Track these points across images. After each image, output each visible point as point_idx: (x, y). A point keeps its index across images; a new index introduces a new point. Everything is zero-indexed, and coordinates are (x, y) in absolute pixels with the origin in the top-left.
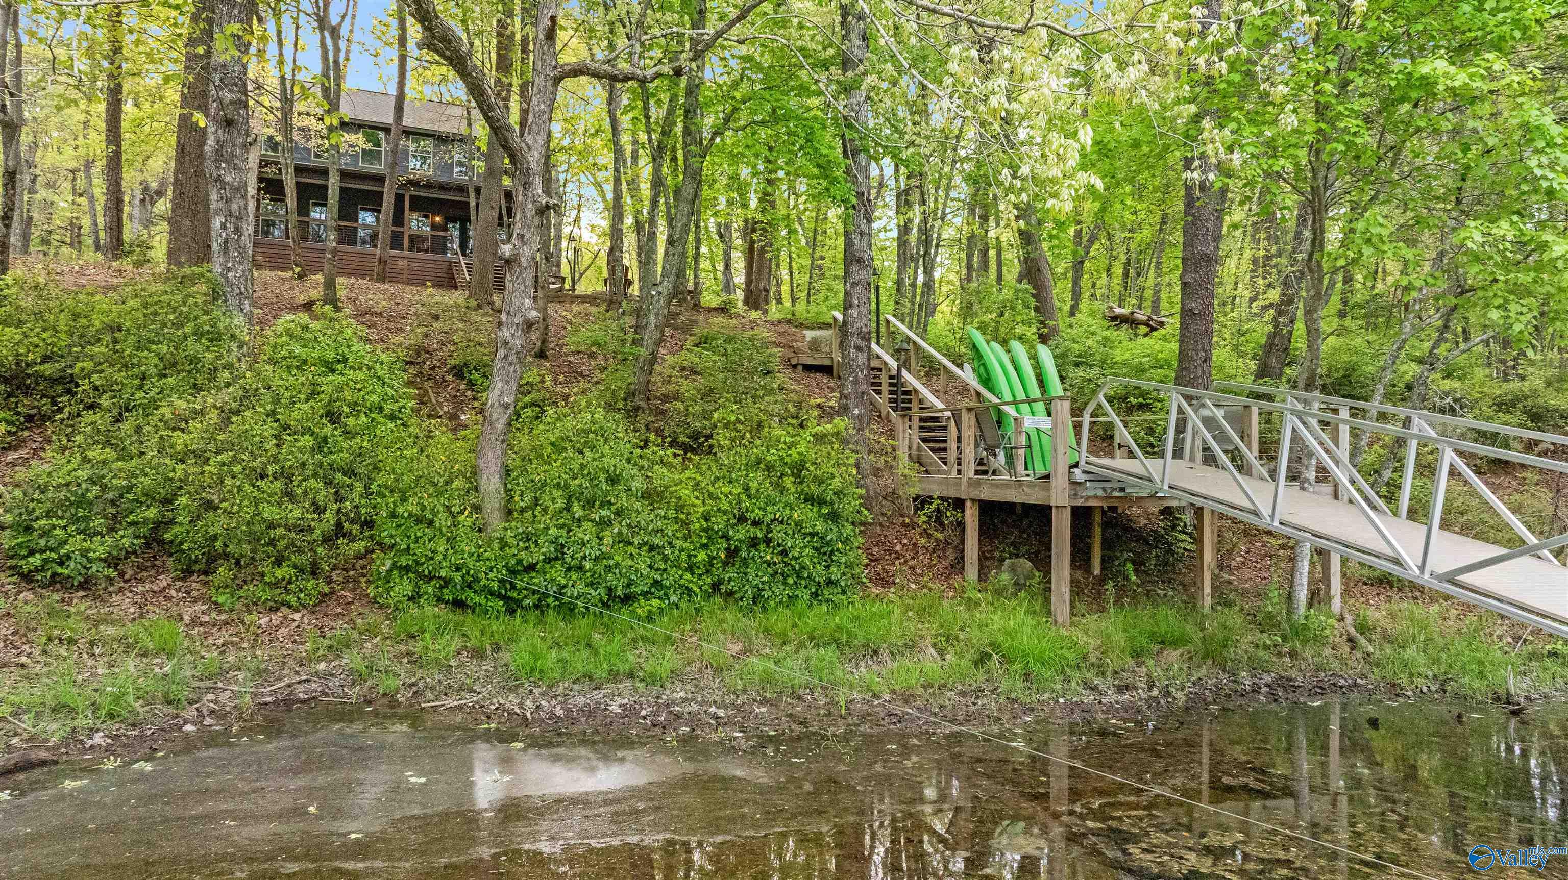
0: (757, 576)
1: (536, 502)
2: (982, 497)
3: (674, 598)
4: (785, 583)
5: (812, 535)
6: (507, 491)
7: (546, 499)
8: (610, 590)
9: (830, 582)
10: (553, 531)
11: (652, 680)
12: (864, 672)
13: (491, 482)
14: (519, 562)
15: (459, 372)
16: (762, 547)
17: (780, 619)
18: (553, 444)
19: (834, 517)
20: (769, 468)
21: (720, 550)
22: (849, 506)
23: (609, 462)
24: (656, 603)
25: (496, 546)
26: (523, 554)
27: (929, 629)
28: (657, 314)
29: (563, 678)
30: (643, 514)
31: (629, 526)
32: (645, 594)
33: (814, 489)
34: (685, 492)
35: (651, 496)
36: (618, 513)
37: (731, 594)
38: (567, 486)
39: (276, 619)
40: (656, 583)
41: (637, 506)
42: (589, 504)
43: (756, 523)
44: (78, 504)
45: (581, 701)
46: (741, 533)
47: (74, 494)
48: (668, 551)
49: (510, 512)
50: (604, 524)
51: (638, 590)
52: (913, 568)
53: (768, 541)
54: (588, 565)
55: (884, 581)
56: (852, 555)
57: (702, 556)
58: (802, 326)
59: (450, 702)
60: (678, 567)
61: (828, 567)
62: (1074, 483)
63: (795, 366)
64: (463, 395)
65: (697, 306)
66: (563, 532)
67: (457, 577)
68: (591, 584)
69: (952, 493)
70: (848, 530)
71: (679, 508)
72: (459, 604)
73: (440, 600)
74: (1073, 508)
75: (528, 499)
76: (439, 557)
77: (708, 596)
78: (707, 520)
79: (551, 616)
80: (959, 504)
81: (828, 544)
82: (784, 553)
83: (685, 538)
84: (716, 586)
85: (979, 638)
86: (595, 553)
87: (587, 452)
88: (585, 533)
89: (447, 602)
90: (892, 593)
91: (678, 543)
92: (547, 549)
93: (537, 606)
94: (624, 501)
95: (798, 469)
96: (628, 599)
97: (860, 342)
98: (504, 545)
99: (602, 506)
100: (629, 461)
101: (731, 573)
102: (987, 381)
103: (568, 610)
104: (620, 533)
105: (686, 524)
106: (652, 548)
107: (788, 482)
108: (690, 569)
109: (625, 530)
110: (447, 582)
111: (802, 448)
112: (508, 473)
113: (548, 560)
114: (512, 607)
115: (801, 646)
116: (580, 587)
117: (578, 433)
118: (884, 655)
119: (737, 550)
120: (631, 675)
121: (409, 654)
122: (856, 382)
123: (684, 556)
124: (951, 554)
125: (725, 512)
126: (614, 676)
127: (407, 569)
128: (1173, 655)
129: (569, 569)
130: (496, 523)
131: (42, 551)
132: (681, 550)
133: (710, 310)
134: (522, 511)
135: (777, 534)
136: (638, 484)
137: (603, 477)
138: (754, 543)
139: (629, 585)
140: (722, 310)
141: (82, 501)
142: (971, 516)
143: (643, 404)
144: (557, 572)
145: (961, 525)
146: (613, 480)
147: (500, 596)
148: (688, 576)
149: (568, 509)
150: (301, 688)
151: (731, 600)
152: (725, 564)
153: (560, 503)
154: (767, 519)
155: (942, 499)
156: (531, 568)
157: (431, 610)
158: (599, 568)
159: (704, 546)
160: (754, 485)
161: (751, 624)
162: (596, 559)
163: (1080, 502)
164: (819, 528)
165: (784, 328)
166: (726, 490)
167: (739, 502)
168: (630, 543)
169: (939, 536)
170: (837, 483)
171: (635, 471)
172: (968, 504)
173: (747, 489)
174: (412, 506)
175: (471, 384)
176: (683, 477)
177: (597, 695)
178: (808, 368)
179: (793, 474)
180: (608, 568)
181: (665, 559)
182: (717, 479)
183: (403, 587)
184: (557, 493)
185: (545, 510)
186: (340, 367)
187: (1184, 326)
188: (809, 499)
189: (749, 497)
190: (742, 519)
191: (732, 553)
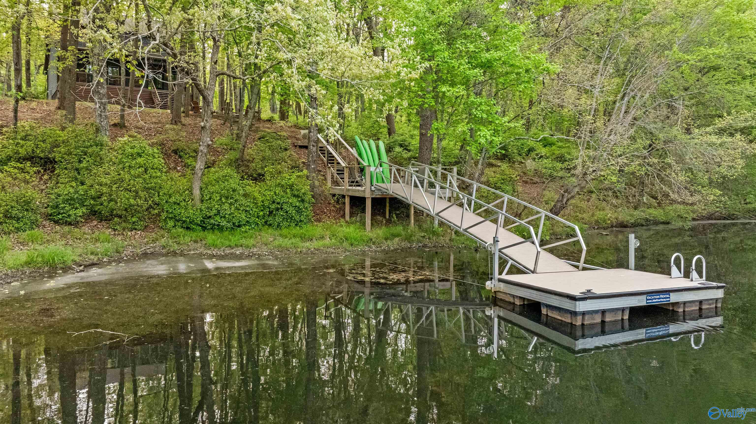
0: (278, 219)
1: (210, 199)
2: (350, 194)
3: (253, 226)
4: (287, 221)
5: (295, 207)
6: (201, 194)
7: (214, 196)
8: (234, 224)
9: (301, 221)
10: (216, 206)
11: (247, 247)
12: (308, 244)
13: (197, 192)
14: (206, 215)
15: (175, 152)
16: (280, 210)
17: (285, 231)
18: (215, 180)
19: (303, 201)
20: (282, 186)
21: (267, 212)
22: (308, 197)
23: (233, 185)
24: (247, 227)
25: (199, 211)
26: (207, 213)
27: (328, 233)
28: (245, 133)
29: (222, 246)
30: (243, 201)
31: (239, 205)
32: (244, 225)
33: (296, 193)
34: (256, 194)
35: (246, 195)
36: (236, 201)
37: (270, 225)
38: (220, 193)
39: (133, 233)
40: (247, 222)
41: (242, 198)
42: (227, 198)
43: (278, 203)
44: (71, 200)
45: (228, 252)
46: (273, 206)
47: (70, 197)
48: (251, 212)
49: (202, 201)
50: (231, 204)
51: (242, 223)
52: (329, 217)
53: (282, 209)
54: (227, 216)
55: (319, 221)
56: (308, 213)
57: (261, 213)
58: (301, 128)
59: (192, 252)
60: (254, 217)
61: (300, 216)
62: (372, 191)
63: (296, 146)
64: (178, 160)
65: (259, 119)
66: (219, 206)
67: (188, 220)
68: (228, 222)
69: (342, 193)
70: (307, 205)
71: (254, 199)
72: (188, 228)
73: (182, 227)
74: (372, 198)
75: (208, 198)
76: (182, 214)
77: (263, 225)
78: (263, 202)
79: (216, 231)
80: (344, 197)
81: (301, 209)
82: (287, 212)
83: (256, 208)
84: (266, 222)
85: (341, 235)
86: (229, 213)
87: (226, 182)
88: (226, 206)
89: (184, 228)
90: (320, 224)
91: (254, 209)
92: (215, 211)
93: (211, 229)
94: (238, 197)
95: (291, 187)
96: (239, 226)
97: (314, 144)
98: (201, 210)
99: (231, 199)
100: (239, 185)
101: (270, 218)
102: (360, 155)
103: (221, 229)
104: (236, 207)
105: (256, 204)
106: (246, 211)
107: (288, 191)
108: (258, 217)
109: (238, 206)
110: (184, 222)
111: (292, 180)
112: (201, 189)
113: (215, 215)
114: (204, 229)
115: (291, 238)
116: (225, 222)
117: (223, 176)
118: (314, 240)
119: (272, 211)
120: (241, 246)
121: (176, 242)
122: (312, 157)
123: (256, 214)
124: (342, 212)
125: (268, 200)
126: (236, 246)
127: (171, 218)
128: (397, 239)
129: (221, 218)
130: (198, 204)
131: (62, 214)
132: (255, 212)
133: (264, 121)
134: (207, 200)
135: (285, 207)
136: (241, 192)
137: (231, 190)
138: (277, 209)
139: (239, 222)
140: (269, 120)
141: (72, 199)
142: (347, 200)
143: (241, 163)
144: (218, 218)
145: (344, 203)
146: (234, 191)
147: (200, 226)
148: (257, 219)
149: (220, 199)
150: (148, 250)
151: (271, 227)
152: (269, 216)
153: (218, 198)
154: (281, 202)
155: (339, 195)
156: (210, 217)
157: (180, 230)
158: (230, 217)
159: (262, 210)
160: (277, 192)
161: (277, 233)
162: (230, 214)
163: (374, 196)
164: (297, 204)
165: (293, 129)
166: (269, 193)
167: (273, 197)
168: (239, 210)
169: (338, 207)
170: (303, 191)
171: (241, 188)
172: (346, 197)
173: (275, 193)
174: (172, 200)
175: (180, 157)
176: (255, 189)
177: (233, 251)
178: (301, 147)
179: (290, 188)
180: (233, 217)
181: (250, 214)
182: (266, 190)
183: (171, 223)
184: (217, 195)
185: (214, 200)
186: (143, 155)
187: (420, 139)
188: (294, 196)
189: (276, 195)
190: (274, 202)
191: (271, 212)
